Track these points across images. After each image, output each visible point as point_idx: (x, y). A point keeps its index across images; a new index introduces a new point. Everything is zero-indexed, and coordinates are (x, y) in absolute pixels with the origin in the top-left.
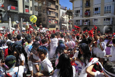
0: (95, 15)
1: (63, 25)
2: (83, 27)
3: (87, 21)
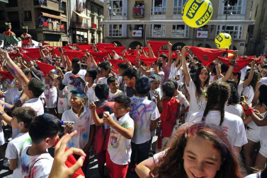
1: (79, 35)
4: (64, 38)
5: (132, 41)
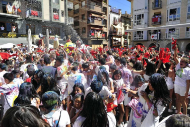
0: (171, 22)
1: (115, 40)
2: (148, 42)
3: (155, 32)
4: (105, 42)
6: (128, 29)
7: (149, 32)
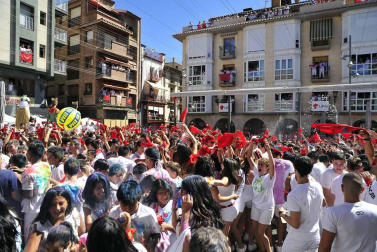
1: (152, 111)
2: (213, 117)
3: (226, 99)
4: (131, 115)
5: (219, 118)
6: (176, 90)
7: (215, 100)
